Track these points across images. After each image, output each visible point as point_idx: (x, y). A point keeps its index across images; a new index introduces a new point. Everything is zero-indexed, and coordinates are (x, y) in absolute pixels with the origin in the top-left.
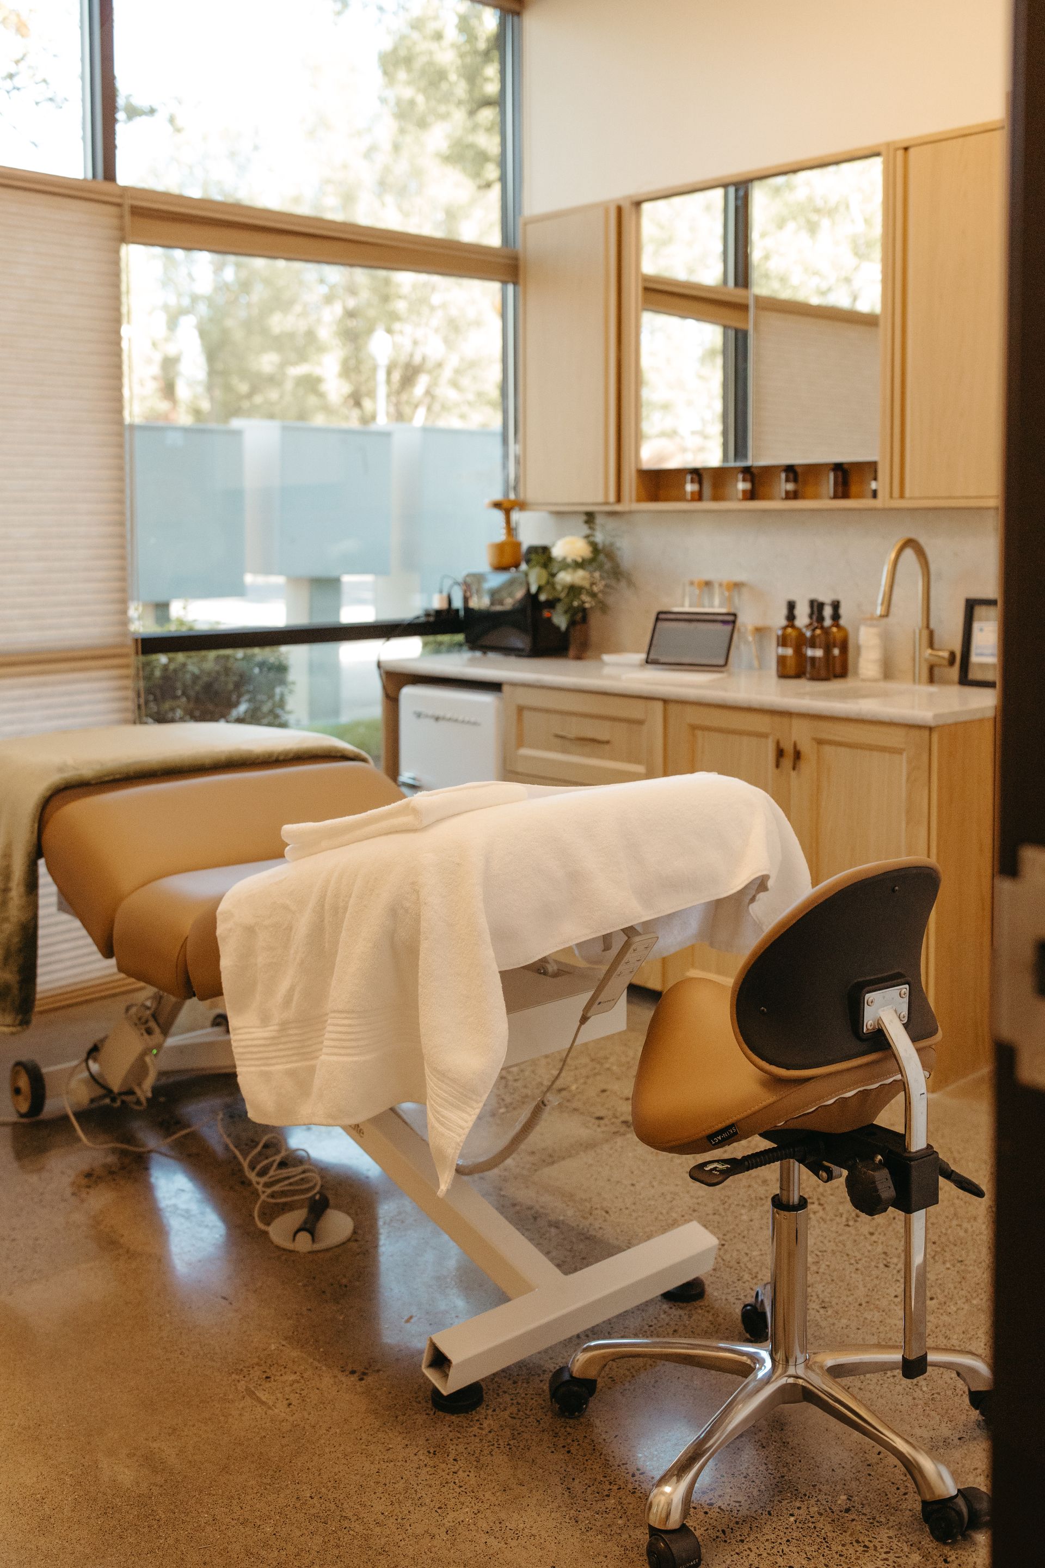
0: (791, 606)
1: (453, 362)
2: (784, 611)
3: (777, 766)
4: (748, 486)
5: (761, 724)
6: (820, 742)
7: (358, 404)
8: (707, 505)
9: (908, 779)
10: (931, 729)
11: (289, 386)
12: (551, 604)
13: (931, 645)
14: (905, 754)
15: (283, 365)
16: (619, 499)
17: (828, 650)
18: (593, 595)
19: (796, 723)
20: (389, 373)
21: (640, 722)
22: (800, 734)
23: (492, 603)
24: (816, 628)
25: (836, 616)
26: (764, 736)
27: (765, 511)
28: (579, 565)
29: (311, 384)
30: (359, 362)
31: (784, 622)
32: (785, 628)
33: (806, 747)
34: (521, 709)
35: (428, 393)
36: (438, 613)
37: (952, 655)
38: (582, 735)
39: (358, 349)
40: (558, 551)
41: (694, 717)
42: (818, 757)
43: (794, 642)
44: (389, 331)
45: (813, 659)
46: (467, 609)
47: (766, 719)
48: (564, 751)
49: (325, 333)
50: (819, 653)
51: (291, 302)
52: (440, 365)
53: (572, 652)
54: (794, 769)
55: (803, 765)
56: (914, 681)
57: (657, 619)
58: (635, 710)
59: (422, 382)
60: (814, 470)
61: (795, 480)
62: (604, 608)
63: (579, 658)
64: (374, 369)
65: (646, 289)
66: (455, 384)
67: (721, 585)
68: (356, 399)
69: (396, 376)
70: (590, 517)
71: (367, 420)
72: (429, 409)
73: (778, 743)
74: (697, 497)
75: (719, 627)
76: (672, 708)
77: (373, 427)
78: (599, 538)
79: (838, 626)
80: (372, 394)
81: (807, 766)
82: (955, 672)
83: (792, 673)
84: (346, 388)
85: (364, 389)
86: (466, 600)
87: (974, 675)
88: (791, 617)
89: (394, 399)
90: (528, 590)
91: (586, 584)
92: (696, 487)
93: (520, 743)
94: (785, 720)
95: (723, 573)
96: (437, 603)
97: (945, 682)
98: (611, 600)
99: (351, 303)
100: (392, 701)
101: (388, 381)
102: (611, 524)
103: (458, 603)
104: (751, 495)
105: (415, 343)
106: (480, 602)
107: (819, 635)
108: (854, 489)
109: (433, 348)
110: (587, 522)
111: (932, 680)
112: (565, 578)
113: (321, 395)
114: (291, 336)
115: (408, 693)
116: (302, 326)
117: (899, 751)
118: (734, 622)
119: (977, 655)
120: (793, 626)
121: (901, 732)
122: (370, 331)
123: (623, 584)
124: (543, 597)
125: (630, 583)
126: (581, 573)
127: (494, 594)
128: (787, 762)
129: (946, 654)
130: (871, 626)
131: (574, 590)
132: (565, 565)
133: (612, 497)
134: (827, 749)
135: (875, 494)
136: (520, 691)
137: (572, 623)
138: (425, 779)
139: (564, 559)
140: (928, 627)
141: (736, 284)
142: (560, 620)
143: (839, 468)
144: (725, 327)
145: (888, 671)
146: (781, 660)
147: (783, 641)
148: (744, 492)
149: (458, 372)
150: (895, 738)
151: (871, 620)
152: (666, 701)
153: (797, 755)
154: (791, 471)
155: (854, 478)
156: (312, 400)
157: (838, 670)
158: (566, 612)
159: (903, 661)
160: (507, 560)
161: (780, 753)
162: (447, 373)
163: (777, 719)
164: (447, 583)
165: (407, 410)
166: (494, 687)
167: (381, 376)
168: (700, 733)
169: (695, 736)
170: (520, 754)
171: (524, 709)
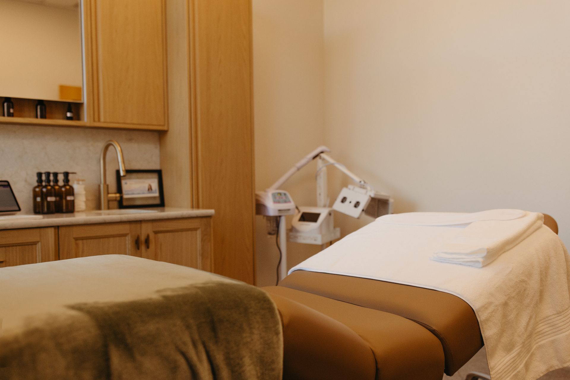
0: (41, 175)
6: (156, 233)
9: (202, 240)
10: (211, 217)
13: (108, 192)
14: (199, 230)
25: (66, 180)
26: (125, 236)
33: (152, 236)
41: (77, 233)
42: (156, 240)
47: (128, 227)
54: (148, 248)
55: (151, 245)
73: (138, 237)
76: (62, 230)
88: (40, 181)
118: (9, 186)
121: (198, 221)
128: (142, 246)
129: (119, 195)
130: (82, 184)
134: (159, 236)
143: (41, 103)
150: (195, 224)
153: (148, 241)
161: (138, 242)
168: (80, 242)
169: (77, 244)
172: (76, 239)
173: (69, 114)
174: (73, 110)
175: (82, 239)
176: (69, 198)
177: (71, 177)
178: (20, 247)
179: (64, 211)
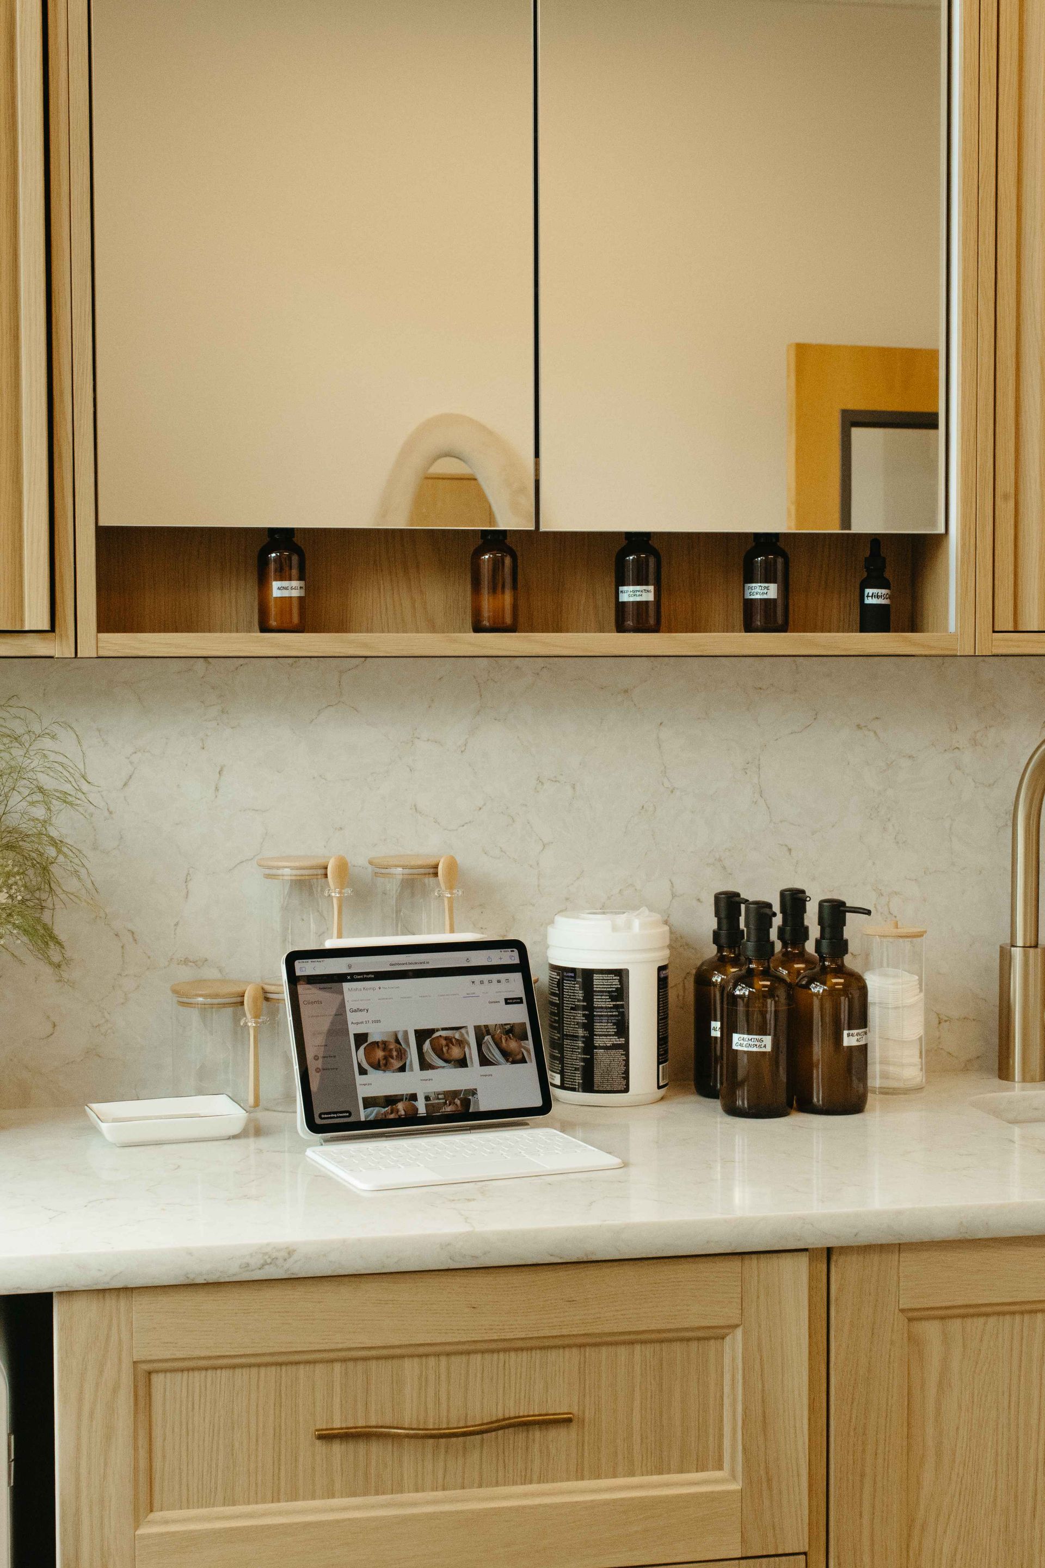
16: (54, 623)
34: (145, 1376)
93: (147, 1498)
168: (931, 1331)
169: (914, 1341)
170: (149, 1536)
171: (157, 1372)
172: (913, 1316)
173: (874, 597)
174: (888, 574)
175: (944, 1314)
176: (850, 1039)
177: (853, 927)
178: (649, 1349)
179: (818, 1098)
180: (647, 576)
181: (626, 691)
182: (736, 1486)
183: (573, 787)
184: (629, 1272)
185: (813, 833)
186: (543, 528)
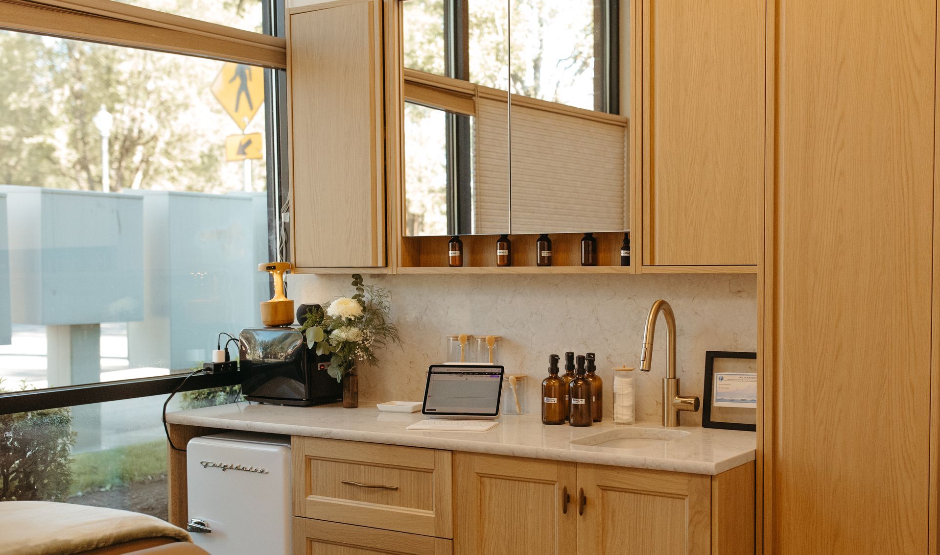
0: (554, 360)
1: (165, 137)
2: (548, 365)
3: (565, 512)
4: (505, 252)
5: (549, 472)
6: (605, 489)
7: (85, 168)
8: (466, 270)
9: (691, 521)
10: (712, 477)
11: (24, 154)
12: (326, 358)
13: (678, 394)
14: (687, 499)
15: (21, 135)
16: (387, 265)
17: (588, 400)
18: (366, 350)
19: (581, 471)
20: (111, 145)
21: (429, 471)
22: (586, 482)
23: (265, 356)
24: (578, 379)
25: (592, 368)
26: (552, 483)
27: (520, 275)
28: (350, 323)
29: (46, 152)
30: (85, 135)
31: (548, 375)
32: (549, 379)
33: (592, 493)
34: (309, 460)
35: (146, 161)
36: (217, 366)
37: (697, 399)
38: (372, 483)
39: (84, 125)
40: (333, 310)
41: (480, 466)
42: (603, 502)
43: (557, 392)
44: (111, 110)
45: (576, 406)
46: (244, 362)
47: (553, 469)
48: (353, 498)
49: (55, 111)
50: (582, 402)
51: (26, 85)
52: (154, 138)
53: (347, 400)
54: (581, 514)
55: (589, 510)
56: (664, 425)
57: (430, 373)
58: (423, 461)
59: (139, 152)
60: (566, 239)
61: (549, 249)
62: (373, 360)
63: (354, 405)
64: (99, 140)
65: (407, 82)
66: (167, 153)
67: (483, 340)
68: (83, 164)
69: (117, 147)
70: (357, 280)
71: (95, 182)
72: (145, 174)
73: (565, 490)
74: (458, 263)
75: (488, 378)
76: (461, 458)
77: (98, 191)
78: (367, 297)
79: (593, 376)
80: (97, 161)
81: (593, 512)
82: (698, 416)
83: (557, 419)
84: (75, 156)
85: (89, 156)
86: (243, 353)
87: (715, 417)
88: (554, 369)
89: (116, 165)
90: (304, 345)
91: (359, 340)
92: (457, 253)
93: (309, 491)
94: (572, 469)
95: (485, 330)
96: (216, 357)
97: (690, 424)
98: (377, 353)
99: (78, 86)
100: (179, 451)
101: (111, 153)
102: (377, 285)
103: (235, 356)
104: (509, 261)
105: (133, 120)
106: (255, 355)
107: (581, 386)
108: (601, 256)
109: (149, 124)
110: (354, 284)
111: (678, 423)
112: (340, 334)
113: (54, 162)
114: (27, 111)
115: (194, 444)
116: (36, 104)
117: (682, 497)
118: (502, 374)
119: (718, 400)
120: (556, 378)
121: (684, 480)
122: (95, 110)
123: (389, 339)
124: (319, 353)
125: (396, 337)
126: (355, 330)
127: (266, 347)
128: (574, 508)
129: (692, 401)
130: (625, 376)
131: (348, 345)
132: (338, 323)
133: (380, 263)
134: (612, 495)
135: (626, 261)
136: (307, 442)
137: (346, 376)
138: (212, 522)
139: (340, 317)
140: (675, 377)
141: (456, 77)
142: (335, 372)
143: (589, 237)
144: (448, 112)
145: (638, 415)
146: (546, 407)
147: (547, 392)
148: (502, 257)
149: (168, 144)
150: (677, 486)
151: (627, 372)
152: (453, 452)
153: (584, 500)
154: (545, 240)
155: (602, 246)
156: (45, 166)
157: (594, 415)
158: (340, 366)
159: (652, 405)
160: (280, 318)
161: (567, 499)
162: (161, 145)
163: (563, 469)
164: (224, 339)
165: (126, 174)
166: (282, 438)
167: (105, 146)
168: (487, 480)
170: (309, 500)
171: (312, 459)
172: (481, 476)
173: (623, 253)
175: (489, 476)
178: (415, 473)
180: (544, 247)
181: (556, 285)
182: (434, 516)
183: (541, 316)
184: (408, 450)
185: (614, 334)
186: (512, 234)
